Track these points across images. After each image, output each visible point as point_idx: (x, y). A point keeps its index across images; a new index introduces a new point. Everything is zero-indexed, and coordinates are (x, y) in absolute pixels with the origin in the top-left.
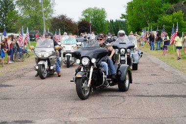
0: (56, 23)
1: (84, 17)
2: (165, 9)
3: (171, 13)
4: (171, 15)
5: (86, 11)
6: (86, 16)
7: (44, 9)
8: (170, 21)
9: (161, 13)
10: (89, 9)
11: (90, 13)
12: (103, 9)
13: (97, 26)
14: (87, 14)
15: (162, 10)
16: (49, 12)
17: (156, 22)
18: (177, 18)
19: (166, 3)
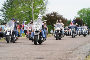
5: (80, 11)
11: (84, 13)
14: (82, 14)
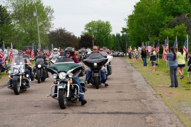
0: (54, 38)
1: (87, 31)
2: (167, 23)
3: (174, 27)
4: (173, 29)
5: (89, 25)
6: (89, 30)
7: (41, 23)
8: (172, 35)
9: (162, 26)
10: (93, 22)
11: (93, 27)
12: (107, 22)
13: (102, 41)
14: (91, 28)
15: (164, 23)
16: (46, 26)
17: (157, 36)
18: (179, 32)
19: (168, 16)
